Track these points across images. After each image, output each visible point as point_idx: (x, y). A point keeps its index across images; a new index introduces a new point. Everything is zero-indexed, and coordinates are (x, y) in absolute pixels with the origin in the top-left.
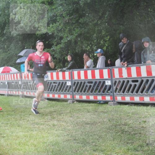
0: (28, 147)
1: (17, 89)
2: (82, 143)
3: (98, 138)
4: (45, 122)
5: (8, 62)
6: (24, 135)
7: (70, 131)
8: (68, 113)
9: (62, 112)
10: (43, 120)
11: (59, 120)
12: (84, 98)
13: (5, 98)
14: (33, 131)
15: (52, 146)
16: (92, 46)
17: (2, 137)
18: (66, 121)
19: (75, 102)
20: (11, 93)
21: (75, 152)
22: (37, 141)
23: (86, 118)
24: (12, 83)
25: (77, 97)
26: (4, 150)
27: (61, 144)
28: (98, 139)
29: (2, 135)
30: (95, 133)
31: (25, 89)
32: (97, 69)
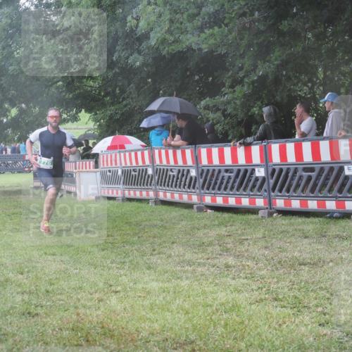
0: (170, 314)
1: (143, 185)
2: (291, 308)
3: (328, 295)
4: (208, 259)
5: (121, 127)
6: (161, 288)
7: (265, 280)
8: (260, 238)
9: (246, 237)
10: (203, 254)
11: (238, 256)
12: (296, 204)
13: (117, 207)
14: (182, 280)
15: (225, 312)
16: (313, 86)
17: (113, 291)
18: (254, 258)
19: (275, 215)
20: (129, 194)
21: (277, 326)
22: (190, 300)
23: (300, 251)
24: (133, 173)
25: (280, 203)
26: (118, 320)
27: (244, 308)
28: (328, 299)
29: (113, 288)
30: (322, 285)
31: (161, 185)
32: (324, 139)
